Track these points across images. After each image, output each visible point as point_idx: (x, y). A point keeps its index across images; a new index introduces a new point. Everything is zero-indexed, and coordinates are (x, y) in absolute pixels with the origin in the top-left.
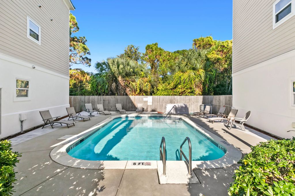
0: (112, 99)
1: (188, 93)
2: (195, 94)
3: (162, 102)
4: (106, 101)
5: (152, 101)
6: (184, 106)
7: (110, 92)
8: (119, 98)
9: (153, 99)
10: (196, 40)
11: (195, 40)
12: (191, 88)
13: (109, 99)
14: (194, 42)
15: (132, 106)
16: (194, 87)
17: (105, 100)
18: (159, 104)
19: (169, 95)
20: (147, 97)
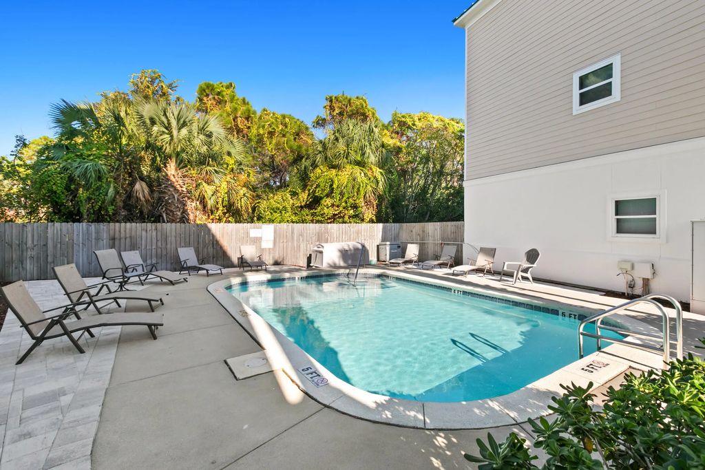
0: (144, 233)
1: (350, 217)
2: (363, 220)
3: (298, 240)
4: (123, 241)
5: (273, 238)
6: (360, 247)
7: (124, 213)
8: (174, 230)
9: (275, 232)
10: (333, 98)
11: (331, 97)
12: (355, 207)
13: (133, 234)
14: (329, 103)
15: (217, 251)
16: (363, 204)
17: (117, 236)
18: (290, 244)
19: (303, 221)
20: (261, 228)
